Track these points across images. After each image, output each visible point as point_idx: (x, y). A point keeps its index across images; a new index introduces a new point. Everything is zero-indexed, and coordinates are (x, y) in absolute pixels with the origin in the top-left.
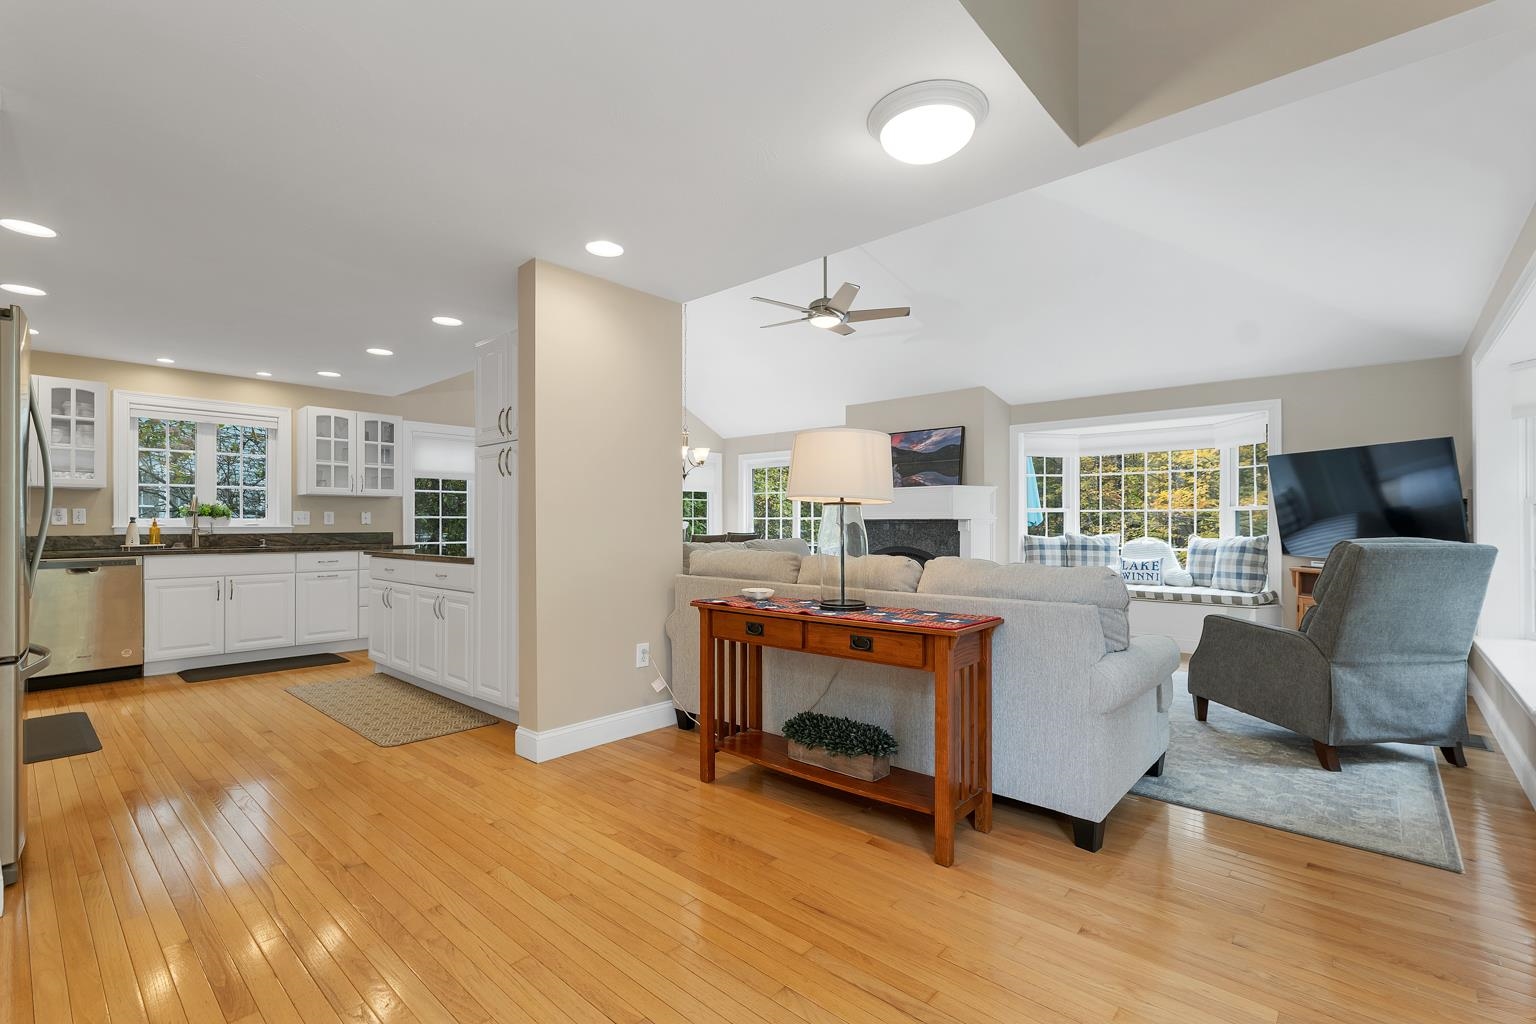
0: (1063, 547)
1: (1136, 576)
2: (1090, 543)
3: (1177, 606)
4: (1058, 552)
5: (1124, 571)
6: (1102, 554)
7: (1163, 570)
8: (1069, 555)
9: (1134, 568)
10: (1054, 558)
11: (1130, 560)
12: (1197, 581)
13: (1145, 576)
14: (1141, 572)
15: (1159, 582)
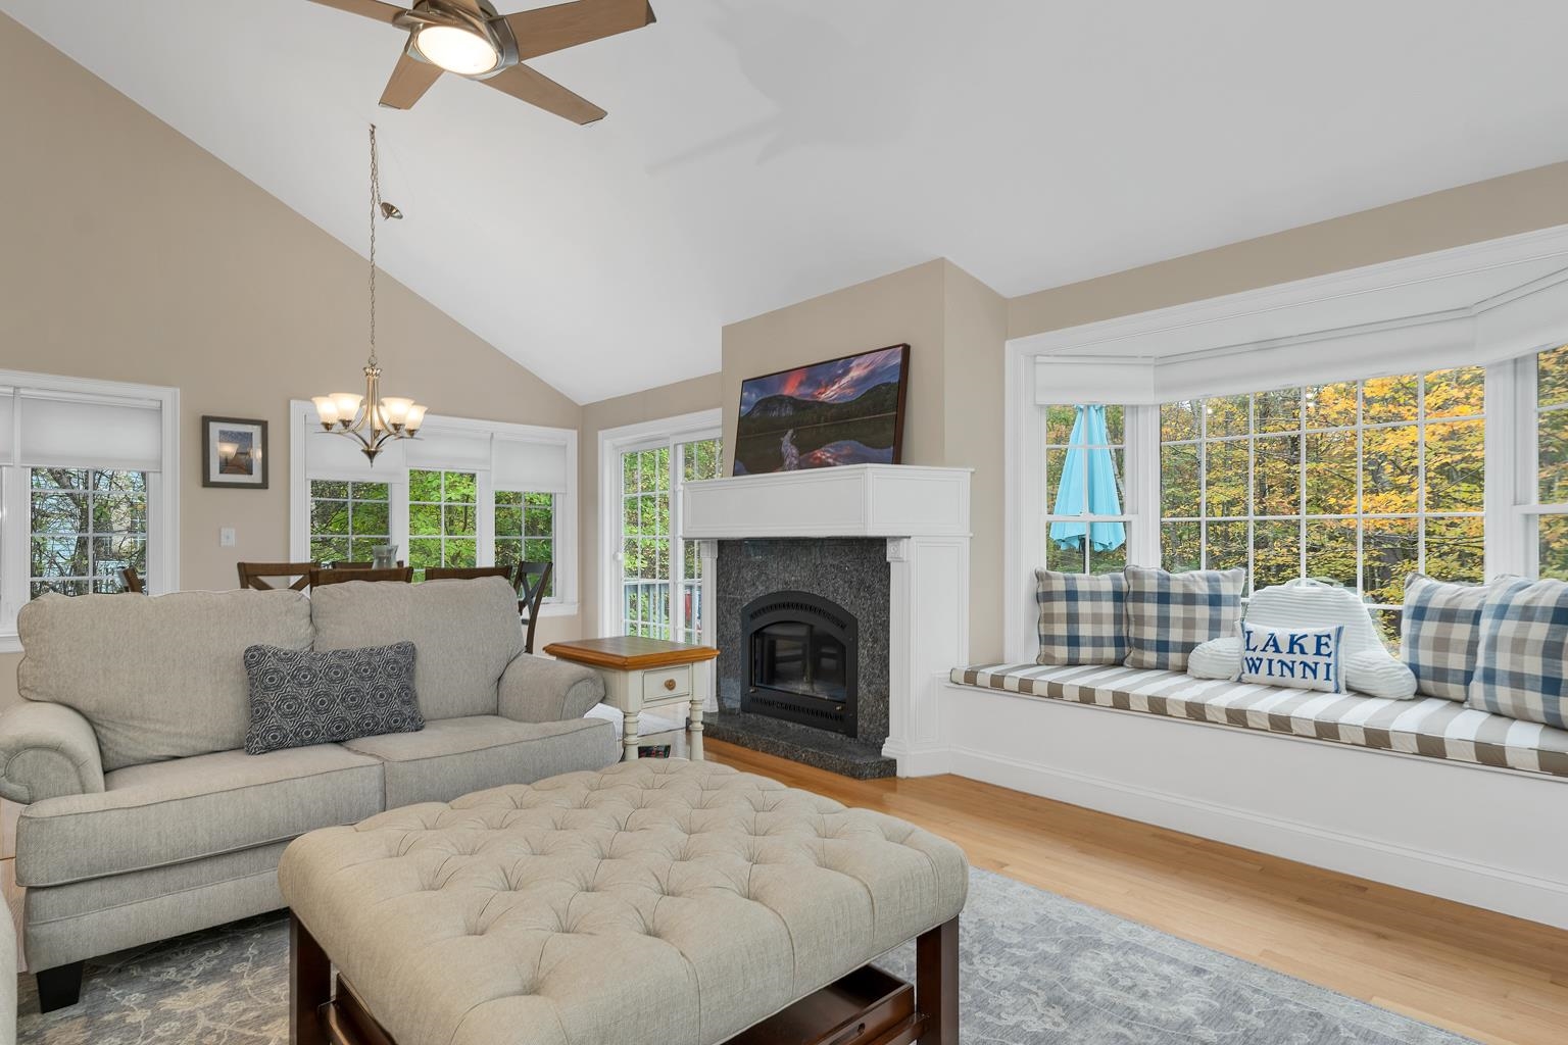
0: (1118, 596)
1: (1276, 667)
2: (1176, 588)
3: (1324, 751)
4: (1107, 608)
5: (1250, 654)
6: (1202, 612)
7: (1341, 655)
8: (1131, 612)
9: (1270, 649)
10: (1097, 619)
11: (1261, 630)
12: (1429, 685)
13: (1298, 669)
14: (1288, 658)
15: (1331, 685)
